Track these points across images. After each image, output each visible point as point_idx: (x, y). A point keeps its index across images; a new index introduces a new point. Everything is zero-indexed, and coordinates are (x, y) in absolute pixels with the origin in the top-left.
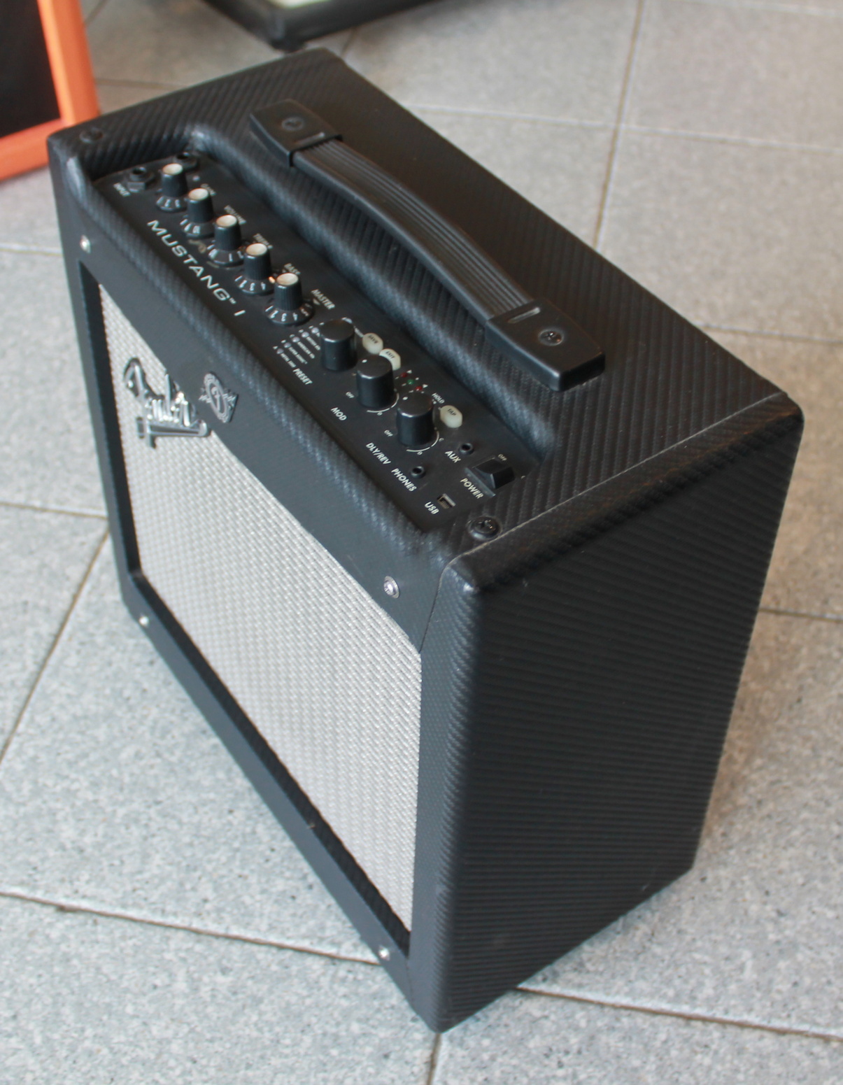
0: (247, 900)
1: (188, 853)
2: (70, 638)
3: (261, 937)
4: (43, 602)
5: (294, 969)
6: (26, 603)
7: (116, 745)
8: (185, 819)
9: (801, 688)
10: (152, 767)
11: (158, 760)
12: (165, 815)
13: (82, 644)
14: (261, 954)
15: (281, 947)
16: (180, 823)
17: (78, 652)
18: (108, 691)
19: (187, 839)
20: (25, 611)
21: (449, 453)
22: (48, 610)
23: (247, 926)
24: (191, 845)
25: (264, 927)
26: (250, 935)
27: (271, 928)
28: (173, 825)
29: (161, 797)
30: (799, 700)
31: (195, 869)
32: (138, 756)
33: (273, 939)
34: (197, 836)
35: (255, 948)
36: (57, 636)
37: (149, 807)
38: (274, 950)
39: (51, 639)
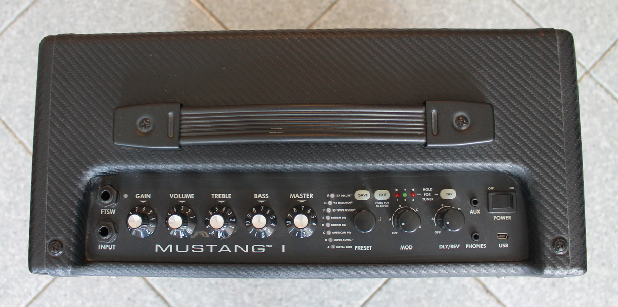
0: (351, 290)
1: (313, 301)
2: (165, 290)
3: (370, 294)
4: (134, 291)
5: (392, 289)
6: (129, 299)
7: (239, 301)
8: (296, 293)
9: (401, 6)
10: (260, 292)
11: (259, 288)
12: (289, 300)
13: (171, 286)
14: (377, 298)
15: (380, 289)
16: (297, 296)
17: (175, 290)
18: (206, 289)
19: (307, 298)
20: (134, 302)
21: (471, 212)
22: (140, 291)
23: (362, 297)
24: (310, 298)
25: (366, 290)
26: (367, 297)
27: (369, 288)
28: (296, 299)
29: (279, 296)
30: (405, 11)
31: (323, 302)
32: (251, 295)
33: (374, 290)
34: (308, 293)
35: (373, 299)
36: (159, 295)
37: (280, 304)
38: (379, 293)
39: (159, 299)
